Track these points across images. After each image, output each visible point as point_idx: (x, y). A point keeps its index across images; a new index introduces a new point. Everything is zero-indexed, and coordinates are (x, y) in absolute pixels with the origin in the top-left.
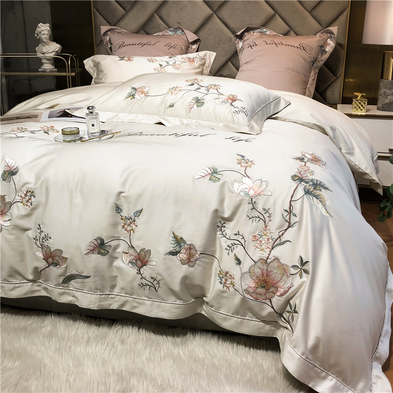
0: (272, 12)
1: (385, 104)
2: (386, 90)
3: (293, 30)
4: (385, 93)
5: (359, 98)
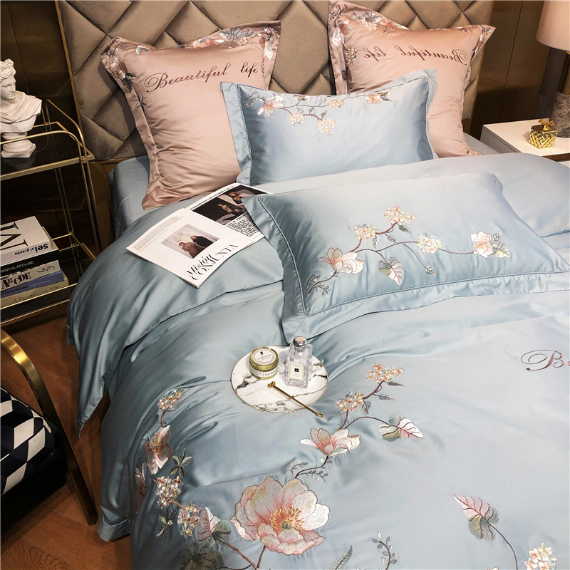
1: (568, 129)
3: (419, 17)
5: (545, 129)
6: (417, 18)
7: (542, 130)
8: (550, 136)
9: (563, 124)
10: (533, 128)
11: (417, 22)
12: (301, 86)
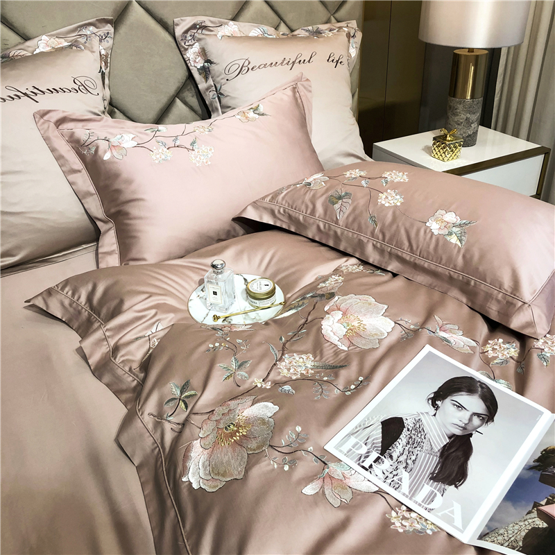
1: (467, 137)
2: (468, 115)
3: (285, 23)
4: (467, 119)
5: (449, 138)
6: (282, 24)
7: (446, 140)
8: (456, 147)
9: (462, 132)
10: (434, 139)
11: (283, 28)
12: (153, 114)
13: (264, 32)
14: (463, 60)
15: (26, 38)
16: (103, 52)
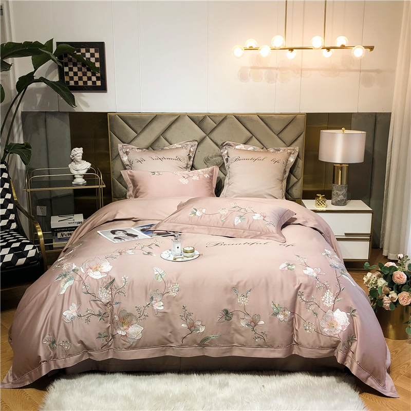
0: (250, 135)
2: (337, 192)
9: (335, 199)
13: (255, 149)
14: (336, 168)
15: (171, 144)
16: (192, 150)
